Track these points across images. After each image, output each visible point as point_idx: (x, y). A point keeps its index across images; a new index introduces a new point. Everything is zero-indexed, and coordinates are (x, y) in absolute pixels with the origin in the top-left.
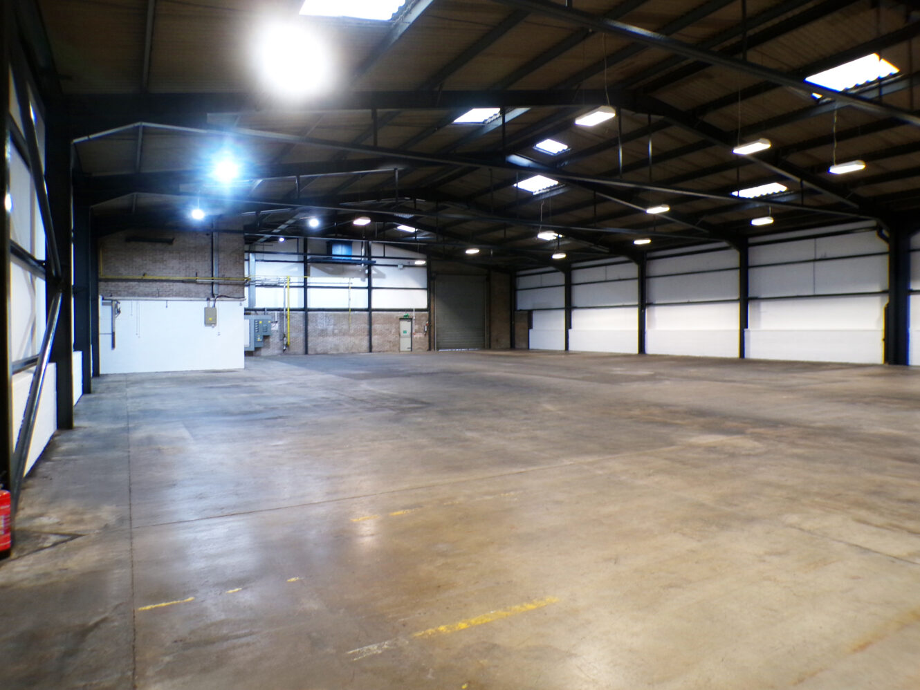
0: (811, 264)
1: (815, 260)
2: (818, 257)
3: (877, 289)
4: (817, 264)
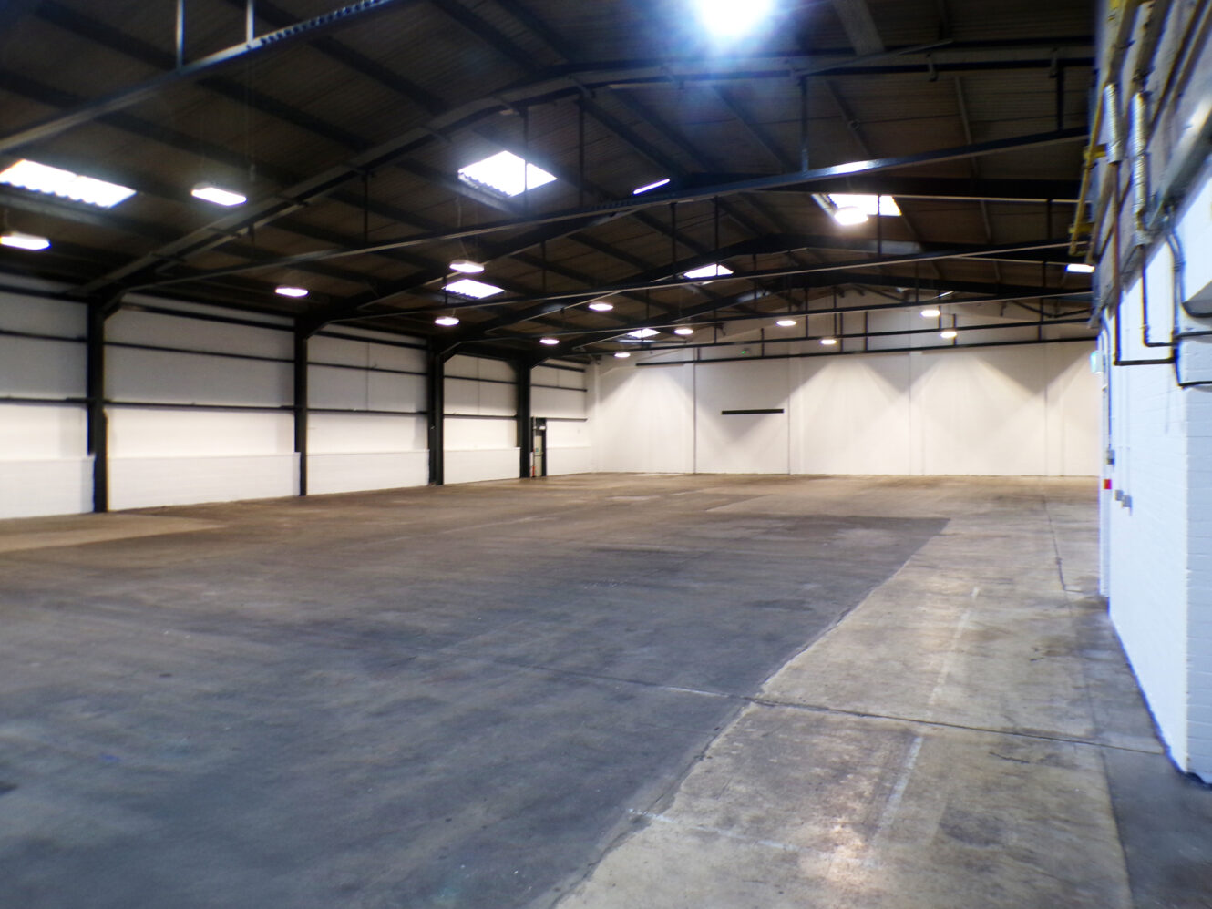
0: (362, 373)
1: (367, 369)
2: (371, 365)
3: (412, 410)
4: (371, 374)
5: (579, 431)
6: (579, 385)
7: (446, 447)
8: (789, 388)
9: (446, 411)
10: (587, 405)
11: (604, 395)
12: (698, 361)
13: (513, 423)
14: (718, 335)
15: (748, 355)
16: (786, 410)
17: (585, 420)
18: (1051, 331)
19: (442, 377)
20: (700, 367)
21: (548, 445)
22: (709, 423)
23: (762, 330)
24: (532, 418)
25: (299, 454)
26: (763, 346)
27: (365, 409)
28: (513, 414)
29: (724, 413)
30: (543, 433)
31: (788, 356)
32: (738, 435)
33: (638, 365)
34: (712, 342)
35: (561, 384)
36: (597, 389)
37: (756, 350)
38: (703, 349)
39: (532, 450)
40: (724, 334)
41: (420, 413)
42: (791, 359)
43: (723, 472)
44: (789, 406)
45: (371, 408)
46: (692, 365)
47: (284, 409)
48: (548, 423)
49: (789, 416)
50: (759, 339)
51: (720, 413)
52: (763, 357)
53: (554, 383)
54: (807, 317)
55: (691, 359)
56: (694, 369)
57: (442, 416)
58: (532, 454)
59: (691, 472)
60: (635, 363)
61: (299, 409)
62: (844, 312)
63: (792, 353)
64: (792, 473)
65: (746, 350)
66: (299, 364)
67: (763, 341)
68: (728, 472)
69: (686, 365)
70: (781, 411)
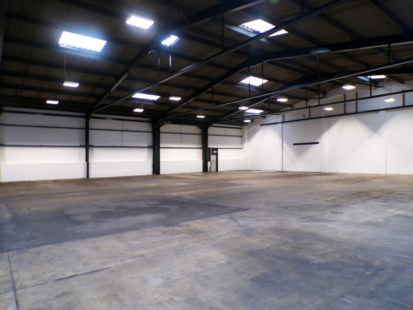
0: (121, 132)
1: (122, 131)
2: (124, 129)
3: (146, 146)
4: (124, 133)
5: (238, 153)
6: (239, 134)
7: (161, 160)
8: (321, 133)
9: (161, 146)
10: (242, 142)
11: (249, 138)
12: (283, 122)
13: (201, 150)
15: (304, 118)
16: (320, 143)
17: (242, 148)
19: (159, 133)
20: (284, 125)
21: (219, 159)
22: (289, 150)
24: (210, 148)
25: (86, 162)
26: (310, 114)
27: (121, 146)
28: (201, 146)
29: (294, 144)
30: (217, 154)
32: (300, 154)
33: (261, 125)
35: (227, 134)
36: (246, 136)
37: (307, 115)
38: (285, 117)
39: (210, 160)
41: (149, 147)
42: (322, 119)
43: (294, 171)
44: (321, 141)
45: (124, 145)
46: (281, 124)
47: (81, 146)
48: (219, 150)
49: (321, 145)
51: (293, 144)
52: (310, 119)
53: (224, 134)
55: (281, 121)
56: (282, 126)
57: (159, 148)
58: (209, 163)
59: (281, 170)
60: (260, 124)
61: (87, 146)
63: (322, 116)
64: (322, 172)
65: (303, 116)
66: (87, 129)
67: (310, 111)
68: (296, 171)
69: (279, 124)
70: (318, 143)
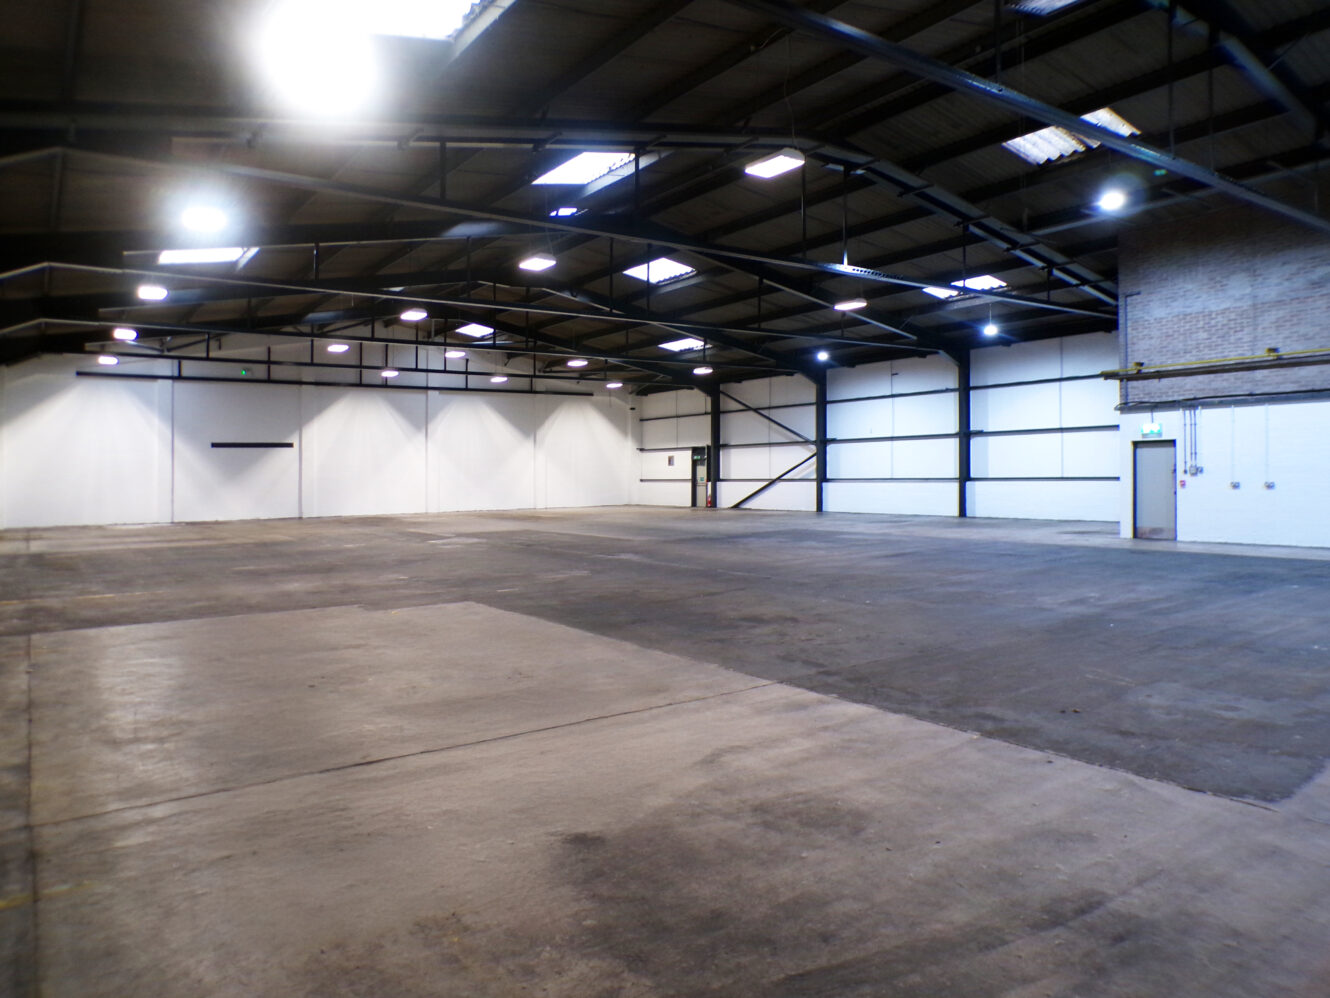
8: (300, 421)
12: (179, 378)
14: (211, 348)
15: (249, 376)
16: (296, 445)
18: (541, 384)
20: (180, 386)
22: (194, 461)
23: (269, 349)
26: (269, 367)
29: (214, 445)
31: (300, 383)
32: (233, 473)
33: (79, 374)
34: (204, 355)
37: (260, 371)
38: (185, 363)
40: (220, 348)
42: (304, 387)
44: (300, 440)
46: (170, 382)
49: (301, 450)
50: (265, 358)
51: (209, 445)
52: (269, 381)
54: (312, 341)
55: (169, 374)
56: (173, 387)
59: (168, 520)
60: (75, 372)
62: (364, 342)
63: (304, 380)
64: (309, 512)
65: (246, 370)
67: (269, 362)
69: (160, 381)
70: (290, 445)
